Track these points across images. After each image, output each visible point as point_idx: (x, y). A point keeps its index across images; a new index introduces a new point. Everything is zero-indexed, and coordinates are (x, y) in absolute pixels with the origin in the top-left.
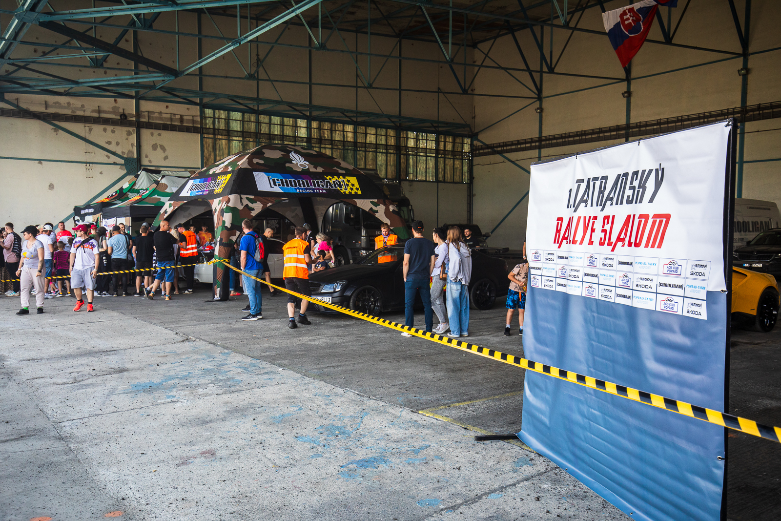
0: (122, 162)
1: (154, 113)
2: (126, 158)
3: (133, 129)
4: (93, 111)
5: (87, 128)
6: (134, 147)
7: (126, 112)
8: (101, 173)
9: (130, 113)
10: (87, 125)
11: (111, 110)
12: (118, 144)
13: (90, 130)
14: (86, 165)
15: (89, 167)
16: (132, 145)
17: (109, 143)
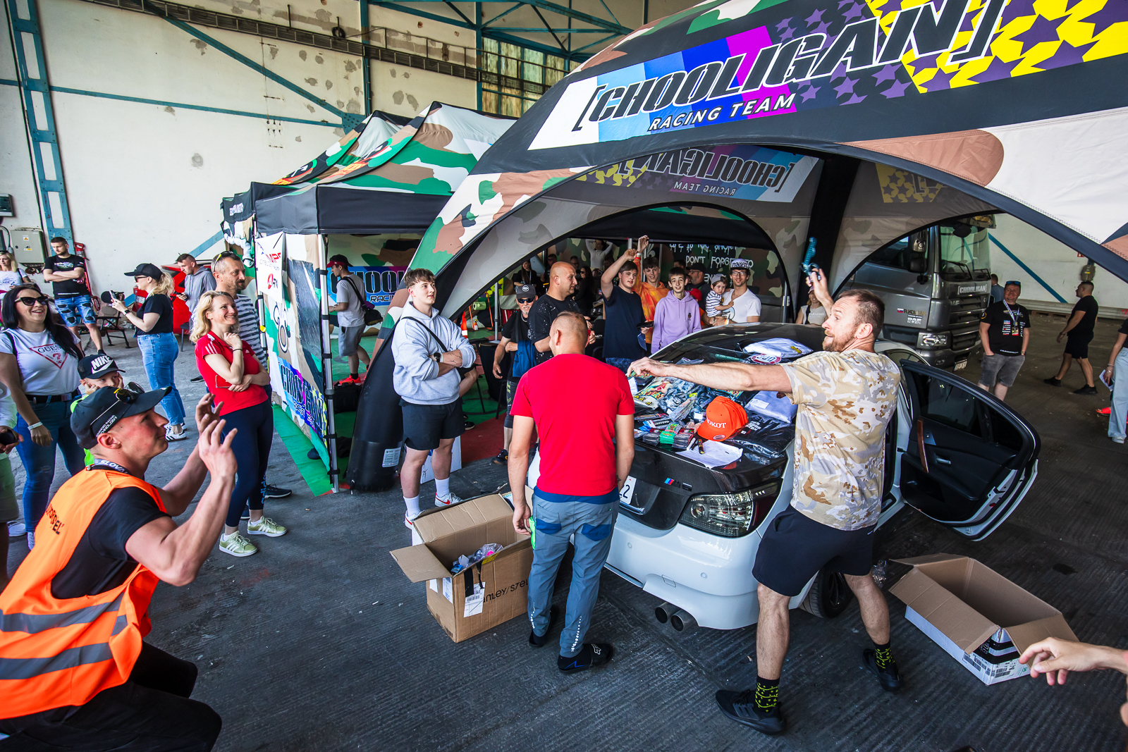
0: (339, 120)
1: (397, 32)
2: (346, 114)
3: (357, 60)
4: (278, 14)
5: (267, 49)
6: (360, 93)
7: (345, 24)
8: (298, 139)
9: (351, 26)
10: (266, 41)
11: (314, 16)
12: (329, 85)
13: (274, 52)
14: (268, 122)
15: (274, 127)
16: (357, 90)
17: (312, 81)
